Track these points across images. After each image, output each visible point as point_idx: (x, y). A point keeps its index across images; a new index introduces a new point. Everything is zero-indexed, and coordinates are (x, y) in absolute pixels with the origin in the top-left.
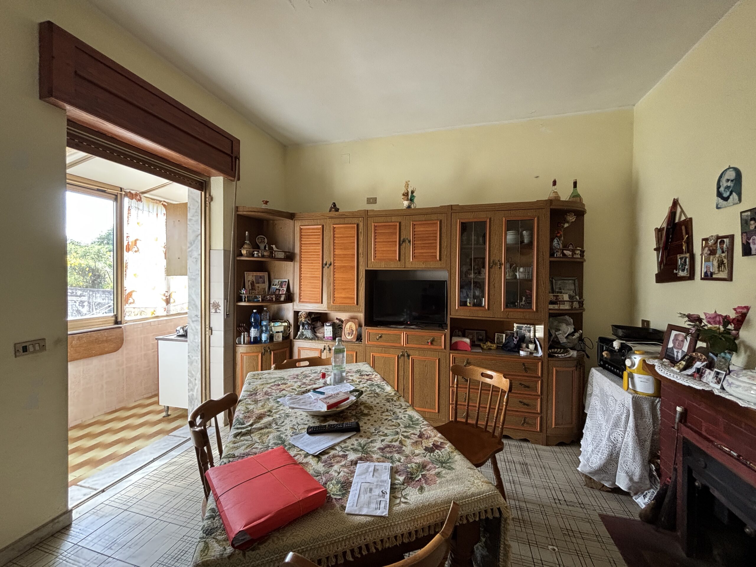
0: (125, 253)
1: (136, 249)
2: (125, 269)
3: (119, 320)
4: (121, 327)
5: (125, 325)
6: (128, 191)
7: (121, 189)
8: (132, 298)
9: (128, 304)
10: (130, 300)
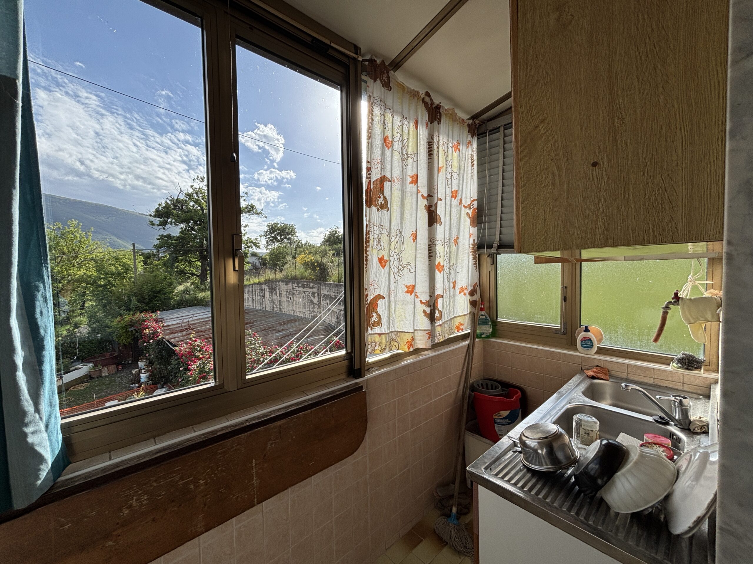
1: (381, 200)
4: (362, 386)
5: (368, 380)
6: (368, 57)
7: (356, 49)
8: (377, 313)
9: (370, 326)
10: (375, 318)
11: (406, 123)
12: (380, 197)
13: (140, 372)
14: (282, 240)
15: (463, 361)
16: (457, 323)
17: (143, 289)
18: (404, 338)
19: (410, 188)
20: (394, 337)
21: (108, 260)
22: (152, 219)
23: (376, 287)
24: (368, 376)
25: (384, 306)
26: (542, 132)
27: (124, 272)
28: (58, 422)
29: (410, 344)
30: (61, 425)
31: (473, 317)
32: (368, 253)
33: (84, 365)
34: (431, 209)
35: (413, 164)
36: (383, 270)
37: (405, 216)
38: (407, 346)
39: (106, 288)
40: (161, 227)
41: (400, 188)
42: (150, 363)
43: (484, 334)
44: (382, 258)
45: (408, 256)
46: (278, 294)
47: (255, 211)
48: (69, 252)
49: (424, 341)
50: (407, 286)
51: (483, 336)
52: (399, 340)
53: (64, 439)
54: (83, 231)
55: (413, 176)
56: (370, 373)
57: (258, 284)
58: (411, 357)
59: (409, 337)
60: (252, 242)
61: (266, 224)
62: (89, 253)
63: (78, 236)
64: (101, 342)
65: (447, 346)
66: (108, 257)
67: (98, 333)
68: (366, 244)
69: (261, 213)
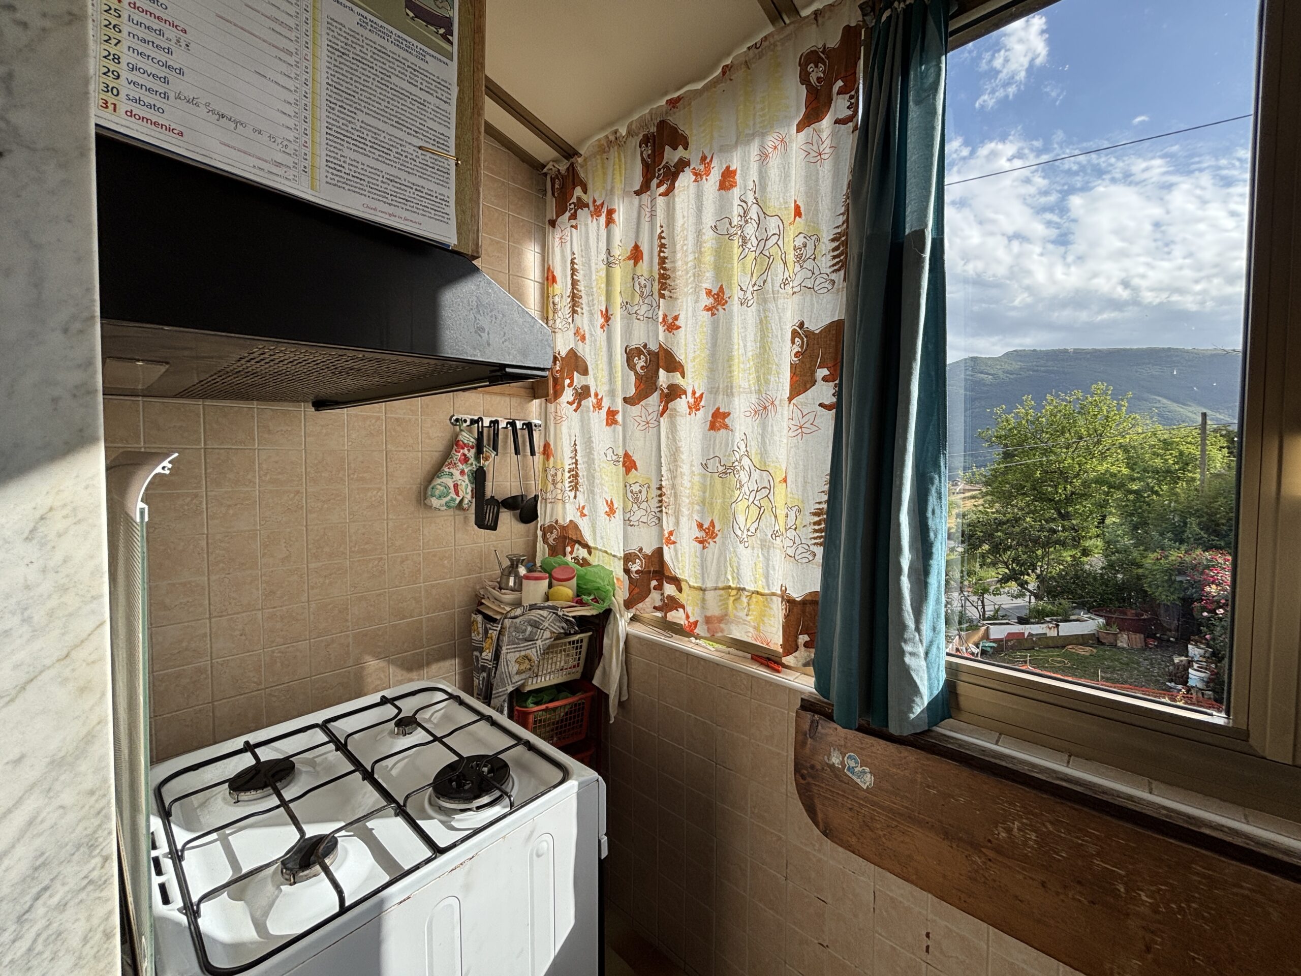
13: (1190, 664)
17: (1216, 505)
21: (1152, 446)
27: (1180, 469)
28: (942, 656)
30: (946, 662)
33: (1090, 618)
39: (1142, 496)
42: (1214, 654)
48: (1090, 435)
53: (947, 681)
54: (1113, 399)
62: (1120, 434)
63: (1105, 408)
64: (1121, 588)
66: (1152, 441)
67: (1118, 572)
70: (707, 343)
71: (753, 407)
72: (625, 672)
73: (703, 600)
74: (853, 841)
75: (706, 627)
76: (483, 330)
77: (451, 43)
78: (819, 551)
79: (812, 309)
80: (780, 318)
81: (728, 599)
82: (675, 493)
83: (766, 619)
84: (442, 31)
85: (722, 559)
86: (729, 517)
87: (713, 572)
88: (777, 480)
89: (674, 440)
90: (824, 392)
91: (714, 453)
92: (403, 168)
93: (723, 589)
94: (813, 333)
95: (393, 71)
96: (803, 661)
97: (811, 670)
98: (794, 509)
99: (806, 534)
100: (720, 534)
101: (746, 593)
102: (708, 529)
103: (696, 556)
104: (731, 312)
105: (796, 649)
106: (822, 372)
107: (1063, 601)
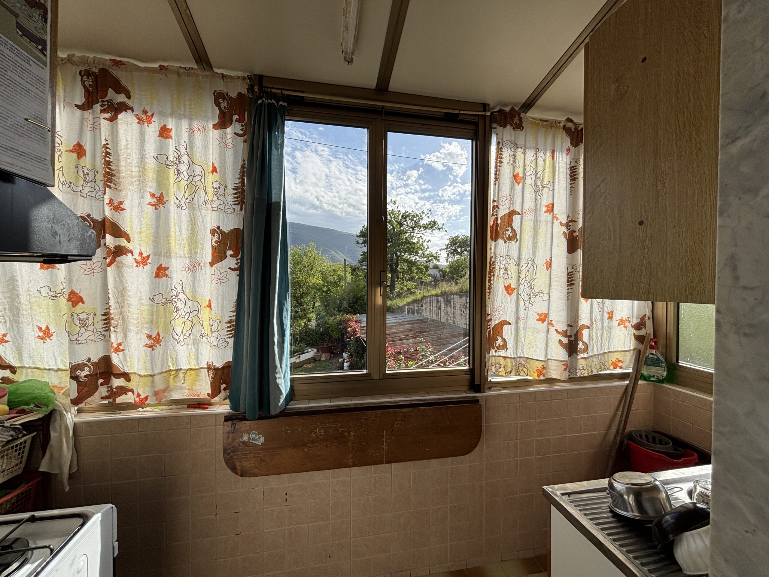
0: (491, 244)
1: (509, 233)
2: (488, 275)
3: (477, 382)
4: (479, 400)
5: (487, 396)
6: (497, 109)
7: (485, 106)
8: (502, 337)
9: (493, 348)
10: (499, 342)
11: (542, 155)
12: (508, 230)
13: (344, 361)
14: (462, 252)
15: (616, 403)
16: (614, 360)
17: (350, 296)
18: (534, 365)
19: (545, 217)
20: (523, 362)
21: (330, 271)
22: (357, 239)
23: (501, 312)
24: (487, 393)
25: (509, 331)
26: (602, 191)
27: (339, 281)
28: (289, 376)
29: (540, 373)
30: (290, 378)
31: (638, 354)
32: (492, 282)
33: (311, 350)
34: (574, 234)
35: (548, 194)
36: (509, 298)
37: (539, 244)
38: (537, 373)
39: (327, 293)
40: (363, 245)
41: (533, 219)
42: (350, 355)
43: (654, 376)
44: (509, 286)
45: (541, 284)
46: (452, 307)
47: (436, 226)
48: (308, 266)
49: (559, 372)
50: (538, 314)
51: (652, 379)
52: (528, 366)
53: (291, 386)
54: (316, 250)
55: (548, 205)
56: (491, 391)
57: (435, 296)
58: (542, 385)
59: (540, 365)
60: (432, 256)
61: (448, 237)
62: (319, 266)
63: (313, 254)
64: (322, 334)
65: (595, 382)
66: (330, 269)
67: (321, 327)
68: (490, 273)
69: (442, 228)
70: (152, 225)
71: (187, 266)
72: (75, 451)
73: (153, 382)
74: (256, 471)
75: (155, 398)
76: (56, 233)
77: (45, 56)
78: (231, 341)
79: (224, 220)
80: (203, 220)
81: (169, 377)
82: (123, 317)
83: (197, 383)
84: (40, 47)
85: (165, 355)
86: (170, 328)
87: (159, 364)
88: (203, 306)
89: (121, 282)
90: (231, 262)
91: (159, 291)
92: (16, 132)
93: (166, 372)
94: (225, 232)
95: (8, 67)
96: (223, 398)
97: (228, 401)
98: (217, 321)
99: (224, 333)
100: (163, 340)
101: (182, 371)
102: (156, 338)
103: (147, 356)
104: (168, 211)
105: (220, 392)
106: (230, 252)
107: (301, 344)
